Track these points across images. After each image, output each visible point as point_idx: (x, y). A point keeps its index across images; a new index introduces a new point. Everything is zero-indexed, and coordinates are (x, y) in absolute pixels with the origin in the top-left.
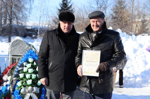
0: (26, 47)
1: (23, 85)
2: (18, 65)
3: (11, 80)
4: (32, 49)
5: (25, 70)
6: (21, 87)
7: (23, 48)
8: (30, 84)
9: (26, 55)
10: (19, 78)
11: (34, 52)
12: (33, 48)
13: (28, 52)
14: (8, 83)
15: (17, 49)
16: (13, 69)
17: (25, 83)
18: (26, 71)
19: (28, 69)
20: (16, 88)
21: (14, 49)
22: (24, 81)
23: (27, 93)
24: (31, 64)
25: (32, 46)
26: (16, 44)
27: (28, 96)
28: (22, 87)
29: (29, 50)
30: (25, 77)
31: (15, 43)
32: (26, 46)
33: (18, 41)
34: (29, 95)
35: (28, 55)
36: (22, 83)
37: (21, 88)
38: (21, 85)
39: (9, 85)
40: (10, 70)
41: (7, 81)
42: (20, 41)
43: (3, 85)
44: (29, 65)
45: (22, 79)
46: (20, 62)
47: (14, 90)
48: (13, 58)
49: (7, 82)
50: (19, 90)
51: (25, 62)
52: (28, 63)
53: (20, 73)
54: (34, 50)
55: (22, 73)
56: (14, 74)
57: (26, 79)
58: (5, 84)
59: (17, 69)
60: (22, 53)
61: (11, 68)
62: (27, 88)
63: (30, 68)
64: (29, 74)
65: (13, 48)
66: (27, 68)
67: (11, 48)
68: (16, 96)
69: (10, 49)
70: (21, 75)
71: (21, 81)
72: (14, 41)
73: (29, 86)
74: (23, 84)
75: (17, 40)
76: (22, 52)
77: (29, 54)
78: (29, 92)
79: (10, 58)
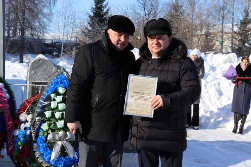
0: (53, 70)
1: (51, 129)
2: (42, 98)
3: (32, 120)
4: (62, 73)
5: (53, 105)
6: (47, 131)
7: (48, 72)
8: (61, 127)
9: (53, 82)
10: (44, 117)
11: (65, 77)
12: (65, 72)
13: (57, 78)
14: (28, 125)
15: (39, 74)
16: (35, 103)
17: (53, 125)
18: (55, 107)
19: (58, 104)
20: (41, 134)
21: (35, 72)
22: (52, 122)
23: (58, 141)
24: (61, 97)
25: (62, 68)
26: (37, 66)
27: (58, 145)
28: (50, 131)
29: (59, 75)
30: (53, 116)
31: (37, 64)
32: (53, 68)
33: (41, 61)
34: (60, 143)
35: (57, 83)
36: (49, 125)
37: (48, 134)
38: (48, 129)
39: (30, 129)
40: (30, 104)
41: (26, 121)
42: (44, 60)
43: (20, 129)
44: (59, 99)
45: (49, 120)
46: (45, 93)
47: (37, 136)
48: (33, 87)
49: (26, 124)
50: (44, 136)
51: (52, 93)
52: (58, 94)
53: (46, 111)
54: (65, 75)
55: (49, 110)
56: (37, 111)
57: (55, 119)
58: (22, 126)
59: (41, 103)
60: (46, 79)
61: (31, 102)
62: (58, 134)
63: (60, 103)
64: (60, 111)
65: (33, 72)
66: (56, 103)
67: (30, 71)
68: (41, 145)
69: (28, 74)
70: (48, 114)
71: (48, 123)
72: (35, 61)
73: (60, 130)
74: (51, 127)
75: (40, 59)
76: (47, 77)
77: (59, 80)
78: (60, 140)
79: (28, 87)
